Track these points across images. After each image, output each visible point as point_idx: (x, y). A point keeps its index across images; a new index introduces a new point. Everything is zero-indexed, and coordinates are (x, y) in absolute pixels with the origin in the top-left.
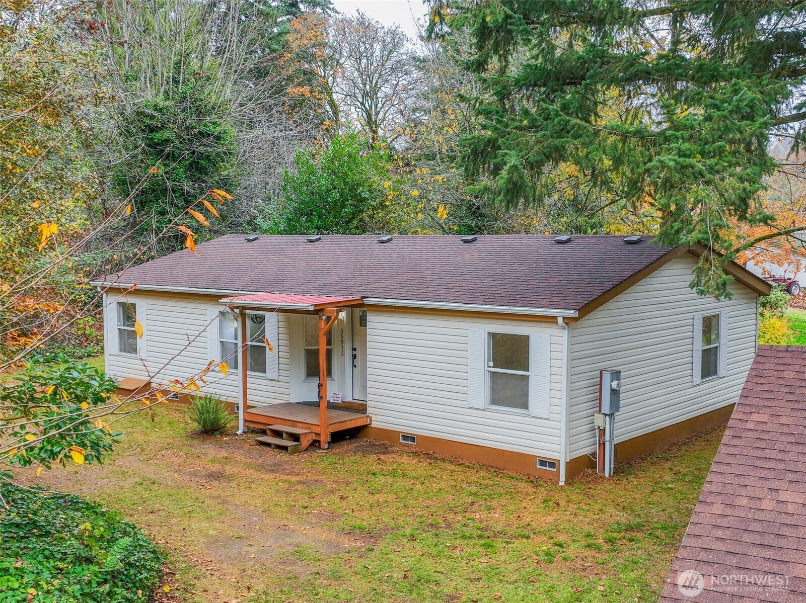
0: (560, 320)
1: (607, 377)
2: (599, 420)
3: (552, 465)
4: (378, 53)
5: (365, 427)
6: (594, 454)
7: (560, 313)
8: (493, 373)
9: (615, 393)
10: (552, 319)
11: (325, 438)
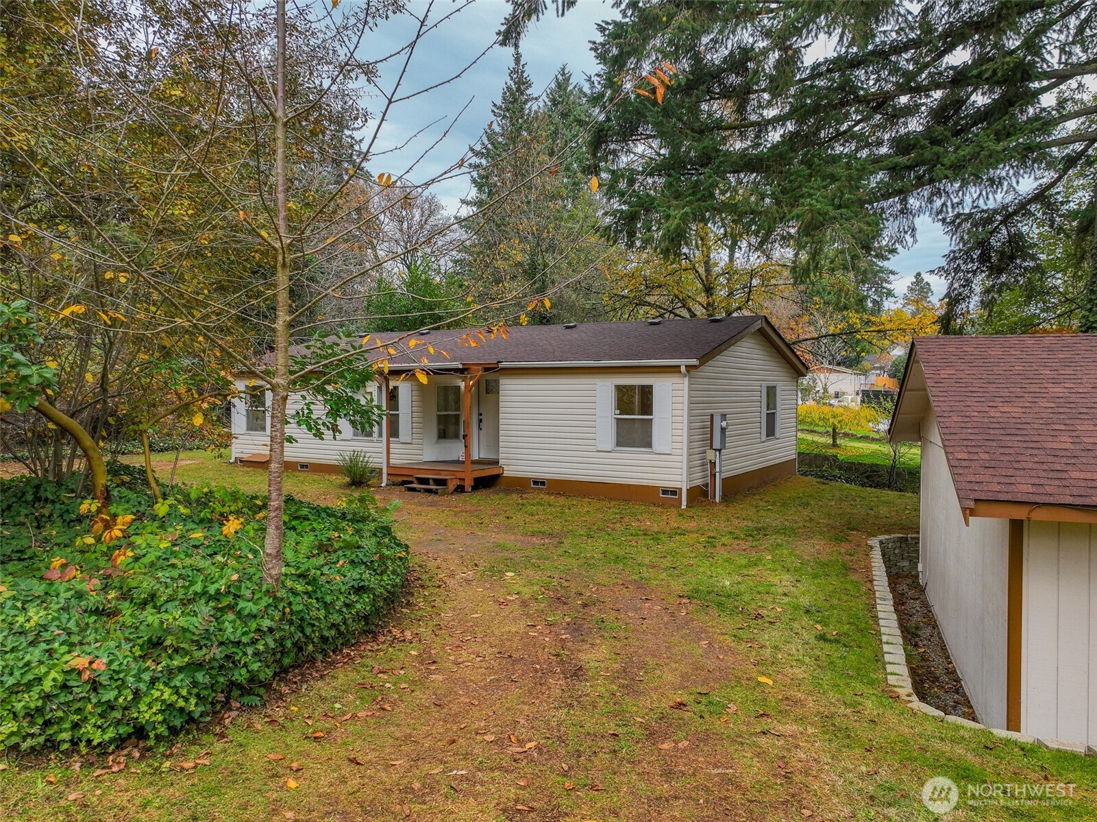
0: (683, 369)
1: (717, 419)
2: (711, 455)
3: (674, 492)
4: (417, 217)
5: (498, 476)
6: (706, 485)
7: (683, 362)
8: (618, 419)
9: (723, 430)
10: (675, 369)
11: (468, 484)
